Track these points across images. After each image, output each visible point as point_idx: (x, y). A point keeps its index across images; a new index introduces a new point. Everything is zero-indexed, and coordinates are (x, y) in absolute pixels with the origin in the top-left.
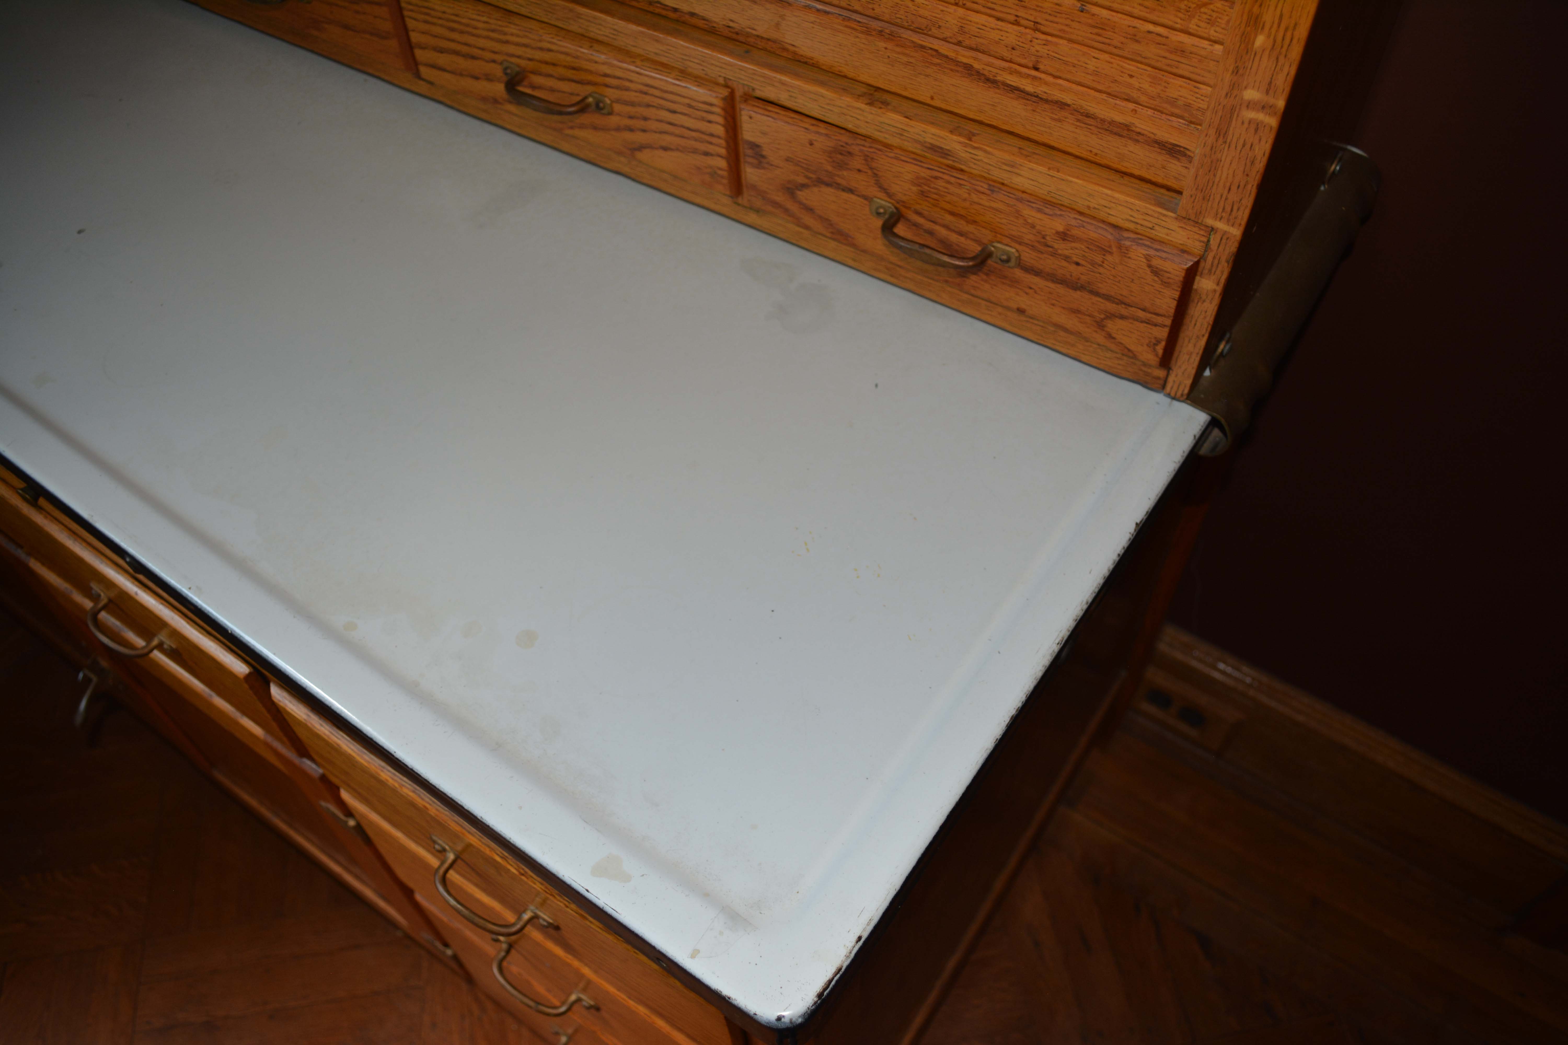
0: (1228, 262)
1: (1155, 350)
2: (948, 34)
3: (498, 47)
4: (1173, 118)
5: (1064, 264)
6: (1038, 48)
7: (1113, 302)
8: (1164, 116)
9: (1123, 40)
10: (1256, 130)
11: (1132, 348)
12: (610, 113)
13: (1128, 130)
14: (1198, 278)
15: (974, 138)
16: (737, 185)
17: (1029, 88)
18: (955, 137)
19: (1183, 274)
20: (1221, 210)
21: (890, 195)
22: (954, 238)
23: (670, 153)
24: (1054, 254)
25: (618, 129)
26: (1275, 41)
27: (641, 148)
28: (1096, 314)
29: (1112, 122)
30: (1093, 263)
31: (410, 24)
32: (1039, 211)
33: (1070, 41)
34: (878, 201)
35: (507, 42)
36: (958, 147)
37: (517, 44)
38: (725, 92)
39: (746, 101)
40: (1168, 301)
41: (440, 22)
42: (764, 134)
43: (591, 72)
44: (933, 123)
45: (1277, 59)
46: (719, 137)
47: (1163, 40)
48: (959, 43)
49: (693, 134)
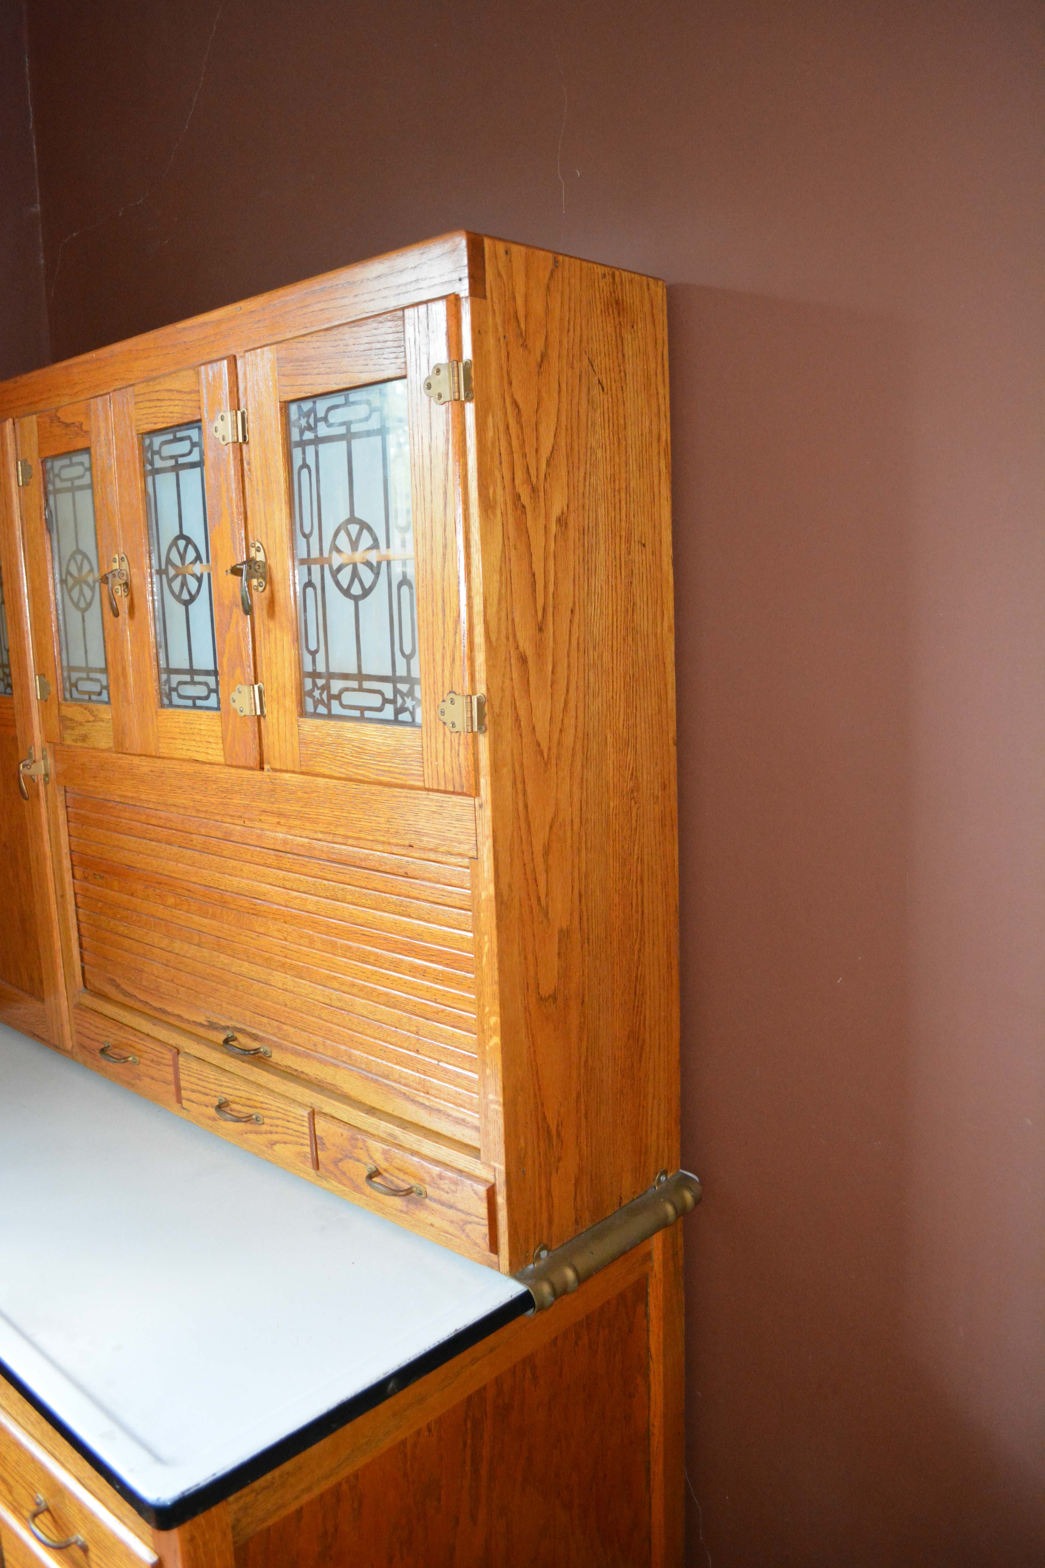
0: (504, 1183)
1: (488, 1244)
2: (396, 1078)
3: (219, 1088)
5: (443, 1193)
6: (427, 1083)
7: (465, 1214)
10: (497, 1114)
12: (263, 1124)
14: (495, 1195)
16: (317, 1164)
17: (427, 1104)
18: (400, 1130)
19: (488, 1193)
20: (495, 1157)
21: (374, 1161)
23: (287, 1145)
24: (438, 1188)
25: (266, 1133)
26: (493, 1072)
27: (275, 1143)
28: (459, 1222)
29: (458, 1118)
30: (454, 1192)
31: (182, 1076)
32: (431, 1165)
34: (368, 1164)
35: (222, 1086)
36: (401, 1135)
37: (226, 1087)
38: (309, 1110)
39: (319, 1115)
40: (485, 1210)
41: (195, 1075)
42: (325, 1133)
43: (255, 1100)
44: (393, 1124)
45: (496, 1080)
46: (307, 1134)
48: (400, 1083)
49: (297, 1134)
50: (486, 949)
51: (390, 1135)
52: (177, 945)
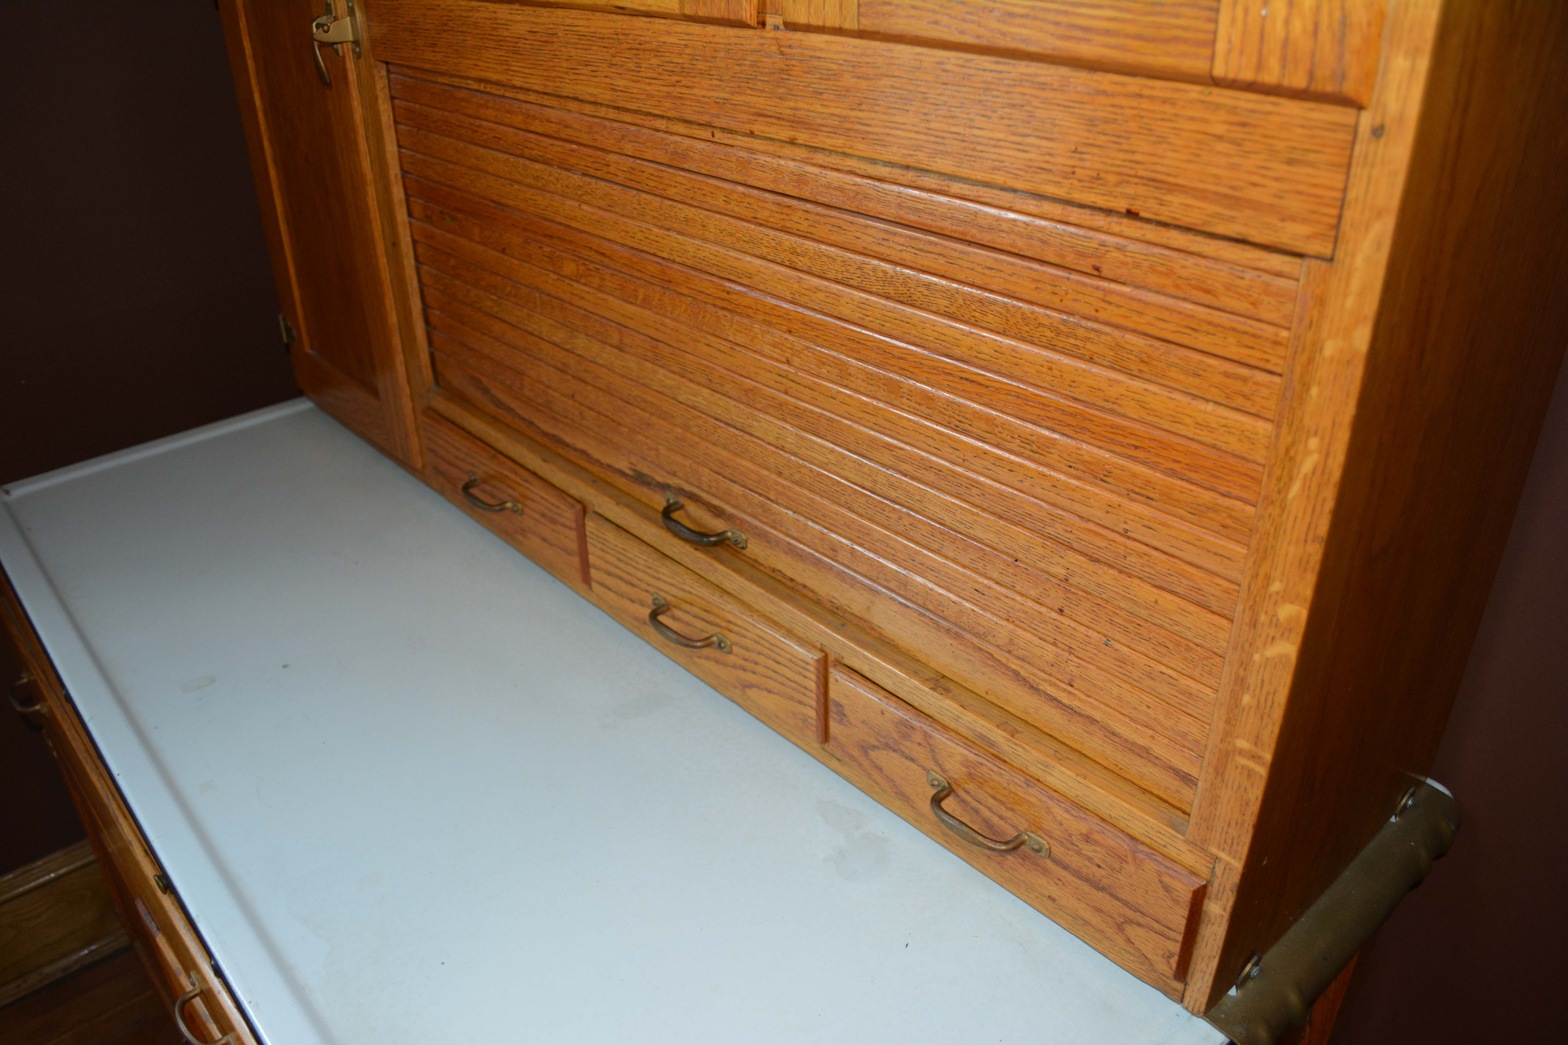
0: (1232, 891)
1: (1169, 963)
2: (1001, 643)
3: (652, 581)
4: (1186, 750)
5: (1087, 863)
6: (1072, 668)
7: (1131, 909)
8: (1177, 746)
9: (1141, 675)
10: (1249, 775)
11: (1149, 956)
12: (730, 652)
13: (1148, 753)
14: (1206, 901)
15: (1017, 735)
16: (824, 736)
17: (1065, 701)
18: (1000, 732)
19: (1190, 895)
20: (1222, 842)
21: (944, 771)
22: (995, 820)
23: (772, 696)
24: (1079, 853)
25: (734, 667)
26: (1259, 701)
27: (751, 686)
28: (1116, 916)
29: (1134, 744)
30: (1113, 869)
31: (591, 549)
32: (1067, 811)
33: (1098, 667)
34: (934, 773)
35: (659, 579)
36: (1002, 740)
37: (666, 582)
38: (818, 655)
39: (835, 666)
40: (1179, 918)
41: (612, 552)
42: (847, 696)
43: (718, 617)
44: (983, 715)
45: (1262, 717)
46: (811, 691)
47: (1174, 682)
48: (1009, 652)
49: (793, 685)
50: (1307, 466)
51: (981, 736)
52: (581, 343)
